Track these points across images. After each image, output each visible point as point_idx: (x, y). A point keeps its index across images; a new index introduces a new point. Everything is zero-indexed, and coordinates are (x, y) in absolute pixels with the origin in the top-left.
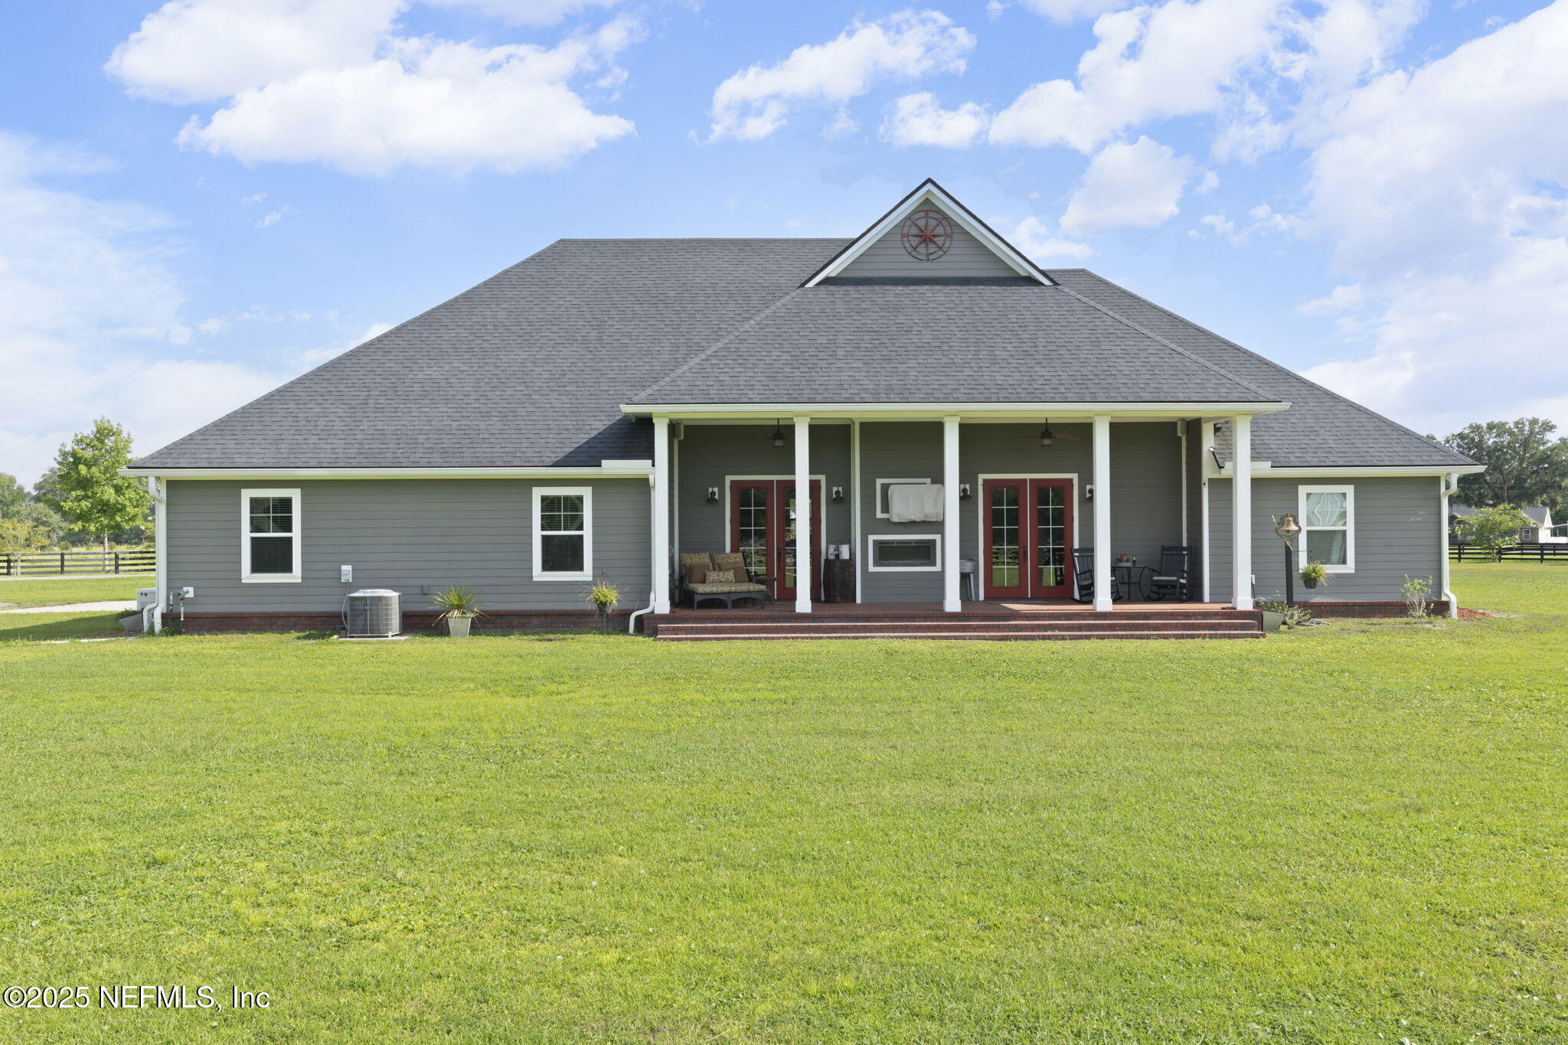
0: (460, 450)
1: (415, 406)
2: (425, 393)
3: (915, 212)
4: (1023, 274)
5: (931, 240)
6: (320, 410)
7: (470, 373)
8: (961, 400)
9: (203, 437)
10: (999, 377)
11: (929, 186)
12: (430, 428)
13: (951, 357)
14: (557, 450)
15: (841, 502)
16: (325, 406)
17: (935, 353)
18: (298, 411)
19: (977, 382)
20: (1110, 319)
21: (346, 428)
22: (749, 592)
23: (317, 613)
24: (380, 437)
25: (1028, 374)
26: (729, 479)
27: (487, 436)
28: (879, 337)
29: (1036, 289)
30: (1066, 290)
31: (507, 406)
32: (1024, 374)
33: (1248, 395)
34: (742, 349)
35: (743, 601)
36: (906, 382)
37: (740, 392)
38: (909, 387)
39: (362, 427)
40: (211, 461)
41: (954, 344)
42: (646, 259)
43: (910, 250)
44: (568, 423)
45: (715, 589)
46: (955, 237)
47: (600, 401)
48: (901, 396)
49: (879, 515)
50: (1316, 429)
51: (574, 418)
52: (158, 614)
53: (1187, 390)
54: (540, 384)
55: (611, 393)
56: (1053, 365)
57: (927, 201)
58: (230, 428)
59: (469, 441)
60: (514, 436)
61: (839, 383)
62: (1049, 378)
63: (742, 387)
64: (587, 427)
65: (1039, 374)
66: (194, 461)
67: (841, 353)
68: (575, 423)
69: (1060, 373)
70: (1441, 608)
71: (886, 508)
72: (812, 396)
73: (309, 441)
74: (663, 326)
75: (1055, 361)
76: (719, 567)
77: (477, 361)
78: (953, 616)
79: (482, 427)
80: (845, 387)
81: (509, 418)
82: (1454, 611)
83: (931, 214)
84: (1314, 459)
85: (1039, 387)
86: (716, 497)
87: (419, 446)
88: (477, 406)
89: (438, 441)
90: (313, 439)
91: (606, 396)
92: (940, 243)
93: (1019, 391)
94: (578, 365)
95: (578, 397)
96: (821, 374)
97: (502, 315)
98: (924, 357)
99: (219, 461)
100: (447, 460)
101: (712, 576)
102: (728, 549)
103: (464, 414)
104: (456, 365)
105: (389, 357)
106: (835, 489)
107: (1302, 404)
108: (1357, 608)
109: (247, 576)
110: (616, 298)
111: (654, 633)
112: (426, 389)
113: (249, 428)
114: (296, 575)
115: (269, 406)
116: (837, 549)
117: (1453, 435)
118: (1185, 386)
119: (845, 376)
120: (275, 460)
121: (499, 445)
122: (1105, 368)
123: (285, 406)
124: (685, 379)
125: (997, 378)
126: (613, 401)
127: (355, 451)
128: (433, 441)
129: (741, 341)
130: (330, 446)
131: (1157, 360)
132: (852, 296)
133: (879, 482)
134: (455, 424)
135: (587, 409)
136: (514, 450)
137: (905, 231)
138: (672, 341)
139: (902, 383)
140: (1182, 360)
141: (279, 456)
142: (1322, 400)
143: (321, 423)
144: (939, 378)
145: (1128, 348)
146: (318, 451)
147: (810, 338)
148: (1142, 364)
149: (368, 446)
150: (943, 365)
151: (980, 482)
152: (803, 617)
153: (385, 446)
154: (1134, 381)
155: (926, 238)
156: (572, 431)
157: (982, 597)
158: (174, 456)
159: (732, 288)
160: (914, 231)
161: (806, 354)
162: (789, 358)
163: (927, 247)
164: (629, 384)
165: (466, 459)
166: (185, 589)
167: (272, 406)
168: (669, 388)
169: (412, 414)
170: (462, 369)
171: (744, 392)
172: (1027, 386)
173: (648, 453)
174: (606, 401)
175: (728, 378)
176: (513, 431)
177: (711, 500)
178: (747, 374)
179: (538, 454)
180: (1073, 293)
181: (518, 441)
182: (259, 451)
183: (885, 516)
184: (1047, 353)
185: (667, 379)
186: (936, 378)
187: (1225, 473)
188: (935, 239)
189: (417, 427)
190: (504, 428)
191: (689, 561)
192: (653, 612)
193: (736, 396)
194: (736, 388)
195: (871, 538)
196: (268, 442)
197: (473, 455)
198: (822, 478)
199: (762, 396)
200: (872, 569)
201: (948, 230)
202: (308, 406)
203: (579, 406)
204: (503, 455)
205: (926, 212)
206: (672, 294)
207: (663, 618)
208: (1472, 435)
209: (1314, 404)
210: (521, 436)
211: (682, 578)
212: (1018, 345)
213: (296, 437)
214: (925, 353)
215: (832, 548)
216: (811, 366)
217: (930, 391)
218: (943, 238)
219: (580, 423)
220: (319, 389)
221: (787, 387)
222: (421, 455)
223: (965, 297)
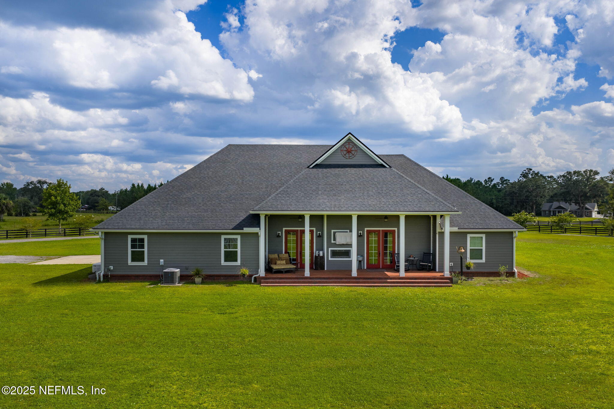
0: (198, 223)
1: (183, 207)
2: (186, 203)
3: (345, 143)
4: (380, 163)
5: (350, 152)
6: (152, 208)
7: (201, 195)
8: (358, 210)
9: (115, 218)
10: (370, 202)
11: (350, 135)
12: (188, 215)
13: (355, 194)
14: (229, 224)
15: (320, 237)
16: (154, 207)
17: (350, 193)
18: (146, 208)
19: (363, 204)
20: (407, 181)
21: (161, 215)
22: (290, 268)
23: (152, 275)
24: (172, 218)
25: (379, 201)
26: (284, 229)
27: (207, 218)
28: (332, 187)
29: (384, 169)
30: (394, 169)
31: (213, 207)
32: (378, 201)
33: (449, 209)
34: (288, 191)
35: (288, 271)
36: (340, 204)
37: (287, 207)
38: (341, 205)
39: (166, 215)
40: (119, 226)
41: (356, 190)
42: (257, 152)
43: (343, 155)
44: (233, 214)
45: (279, 268)
46: (358, 151)
47: (243, 206)
48: (338, 209)
49: (333, 242)
50: (474, 215)
51: (235, 212)
52: (102, 275)
53: (429, 207)
54: (223, 200)
55: (246, 203)
56: (388, 197)
57: (349, 139)
58: (124, 215)
59: (201, 220)
60: (216, 218)
61: (319, 204)
62: (386, 202)
63: (288, 205)
64: (239, 215)
65: (383, 201)
66: (113, 226)
67: (320, 192)
68: (235, 214)
69: (390, 200)
70: (511, 274)
71: (335, 240)
72: (310, 208)
73: (150, 220)
74: (263, 178)
75: (388, 196)
76: (280, 259)
77: (203, 191)
78: (355, 278)
79: (205, 215)
80: (321, 205)
81: (214, 212)
82: (516, 274)
83: (350, 144)
84: (472, 226)
85: (382, 205)
86: (280, 235)
87: (185, 222)
88: (203, 207)
89: (191, 220)
90: (151, 219)
91: (245, 204)
92: (353, 153)
93: (376, 207)
94: (236, 192)
95: (236, 204)
96: (313, 200)
97: (210, 173)
98: (346, 194)
99: (121, 227)
100: (194, 227)
101: (278, 262)
102: (284, 253)
103: (199, 210)
104: (196, 192)
105: (174, 189)
106: (318, 233)
107: (470, 206)
108: (485, 274)
109: (130, 263)
110: (248, 167)
111: (260, 283)
112: (187, 201)
113: (130, 215)
114: (146, 263)
115: (136, 207)
116: (319, 253)
117: (560, 176)
118: (429, 206)
119: (321, 201)
120: (139, 227)
121: (211, 222)
122: (404, 199)
123: (141, 207)
124: (270, 202)
125: (369, 202)
126: (247, 206)
127: (165, 223)
128: (190, 220)
129: (288, 188)
130: (157, 222)
131: (421, 196)
132: (325, 171)
133: (333, 231)
134: (196, 214)
135: (239, 209)
136: (216, 223)
137: (342, 149)
138: (266, 184)
139: (339, 204)
140: (429, 196)
141: (140, 225)
142: (477, 205)
143: (153, 213)
144: (351, 202)
145: (412, 191)
146: (153, 223)
147: (310, 187)
148: (416, 197)
149: (169, 222)
150: (353, 197)
151: (365, 231)
152: (307, 278)
153: (174, 222)
154: (413, 204)
155: (349, 152)
156: (234, 217)
157: (365, 268)
158: (107, 225)
159: (286, 164)
160: (345, 149)
161: (309, 193)
162: (303, 194)
163: (349, 154)
164: (252, 200)
165: (200, 227)
166: (110, 267)
167: (137, 207)
168: (265, 205)
169: (182, 210)
170: (198, 194)
171: (289, 207)
172: (378, 205)
173: (258, 225)
174: (245, 206)
175: (284, 202)
176: (215, 217)
177: (278, 236)
178: (290, 200)
179: (223, 225)
180: (396, 170)
181: (217, 220)
182: (134, 223)
183: (334, 242)
184: (386, 193)
185: (265, 202)
186: (350, 202)
187: (443, 231)
188: (352, 152)
189: (184, 215)
190: (212, 215)
191: (271, 257)
192: (259, 276)
193: (286, 208)
194: (286, 205)
195: (330, 249)
196: (137, 220)
197: (202, 225)
198: (314, 229)
199: (294, 208)
200: (330, 259)
201: (356, 149)
202: (149, 207)
203: (236, 207)
204: (213, 225)
205: (349, 143)
206: (266, 166)
207: (263, 278)
208: (568, 176)
209: (474, 206)
210: (217, 218)
211: (269, 262)
212: (377, 190)
213: (145, 218)
214: (347, 193)
215: (317, 252)
216: (311, 197)
217: (347, 207)
218: (354, 151)
219: (236, 214)
220: (152, 201)
221: (303, 205)
222: (186, 225)
223: (361, 172)
